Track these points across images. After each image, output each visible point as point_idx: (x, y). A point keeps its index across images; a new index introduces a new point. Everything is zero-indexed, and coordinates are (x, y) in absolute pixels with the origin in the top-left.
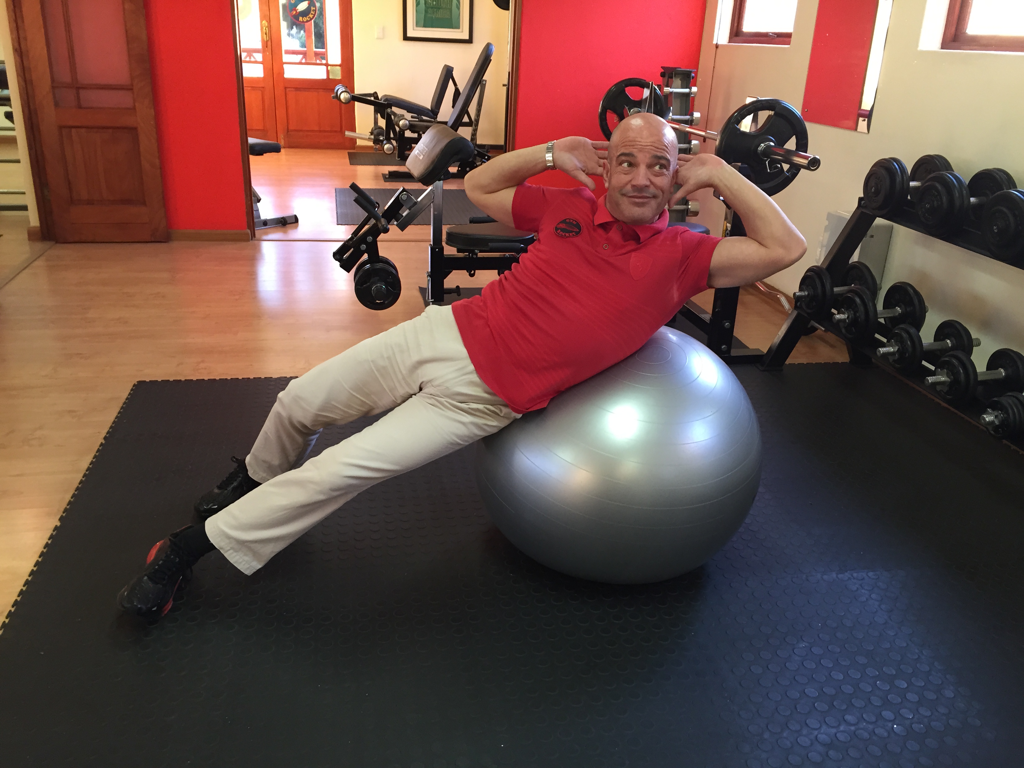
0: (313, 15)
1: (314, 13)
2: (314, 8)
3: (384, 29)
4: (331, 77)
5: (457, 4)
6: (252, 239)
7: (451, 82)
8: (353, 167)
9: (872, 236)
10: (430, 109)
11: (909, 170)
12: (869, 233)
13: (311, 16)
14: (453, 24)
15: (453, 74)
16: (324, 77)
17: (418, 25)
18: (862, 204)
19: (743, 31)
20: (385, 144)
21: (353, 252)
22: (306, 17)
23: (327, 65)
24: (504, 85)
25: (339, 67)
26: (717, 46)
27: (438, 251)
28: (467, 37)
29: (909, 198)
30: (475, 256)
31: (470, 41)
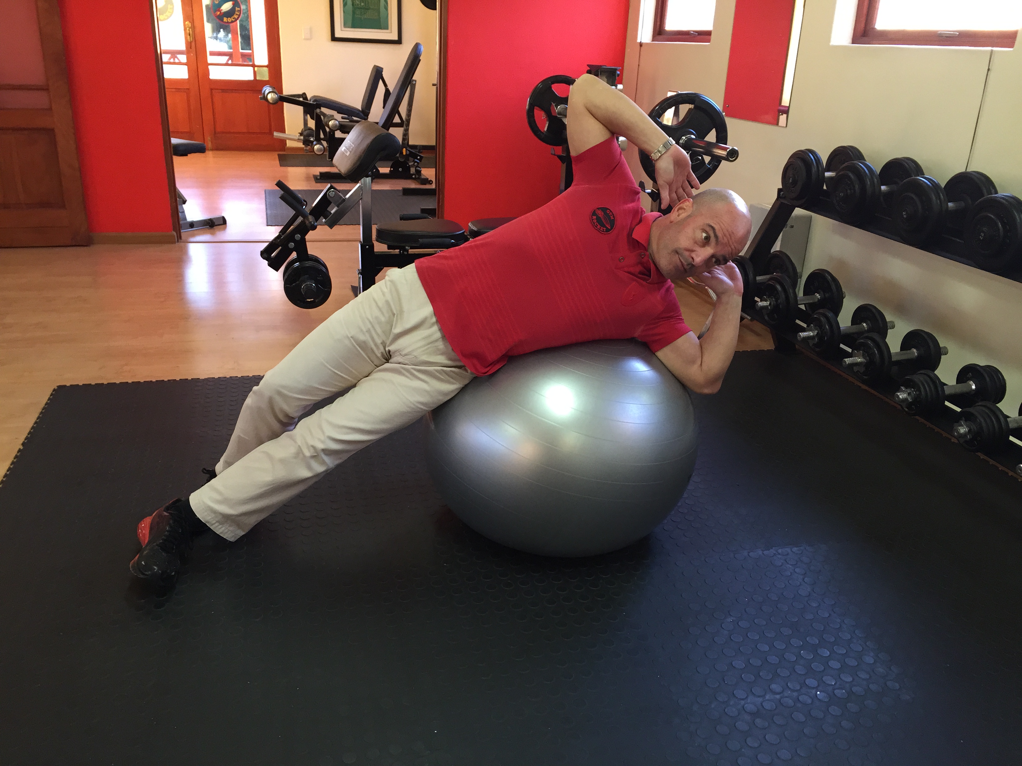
0: (237, 16)
1: (239, 14)
2: (239, 9)
3: (311, 30)
4: (258, 78)
5: (385, 5)
6: (178, 240)
7: (381, 82)
8: (283, 169)
9: (792, 227)
10: (360, 109)
11: (824, 160)
12: (790, 223)
13: (236, 17)
14: (381, 24)
15: (382, 75)
16: (252, 78)
17: (346, 25)
18: (781, 195)
19: (665, 30)
20: (316, 145)
21: (280, 250)
22: (231, 18)
23: (254, 66)
24: (434, 85)
25: (266, 68)
26: (641, 44)
27: (368, 248)
28: (396, 38)
29: (825, 188)
30: (406, 253)
31: (399, 42)
